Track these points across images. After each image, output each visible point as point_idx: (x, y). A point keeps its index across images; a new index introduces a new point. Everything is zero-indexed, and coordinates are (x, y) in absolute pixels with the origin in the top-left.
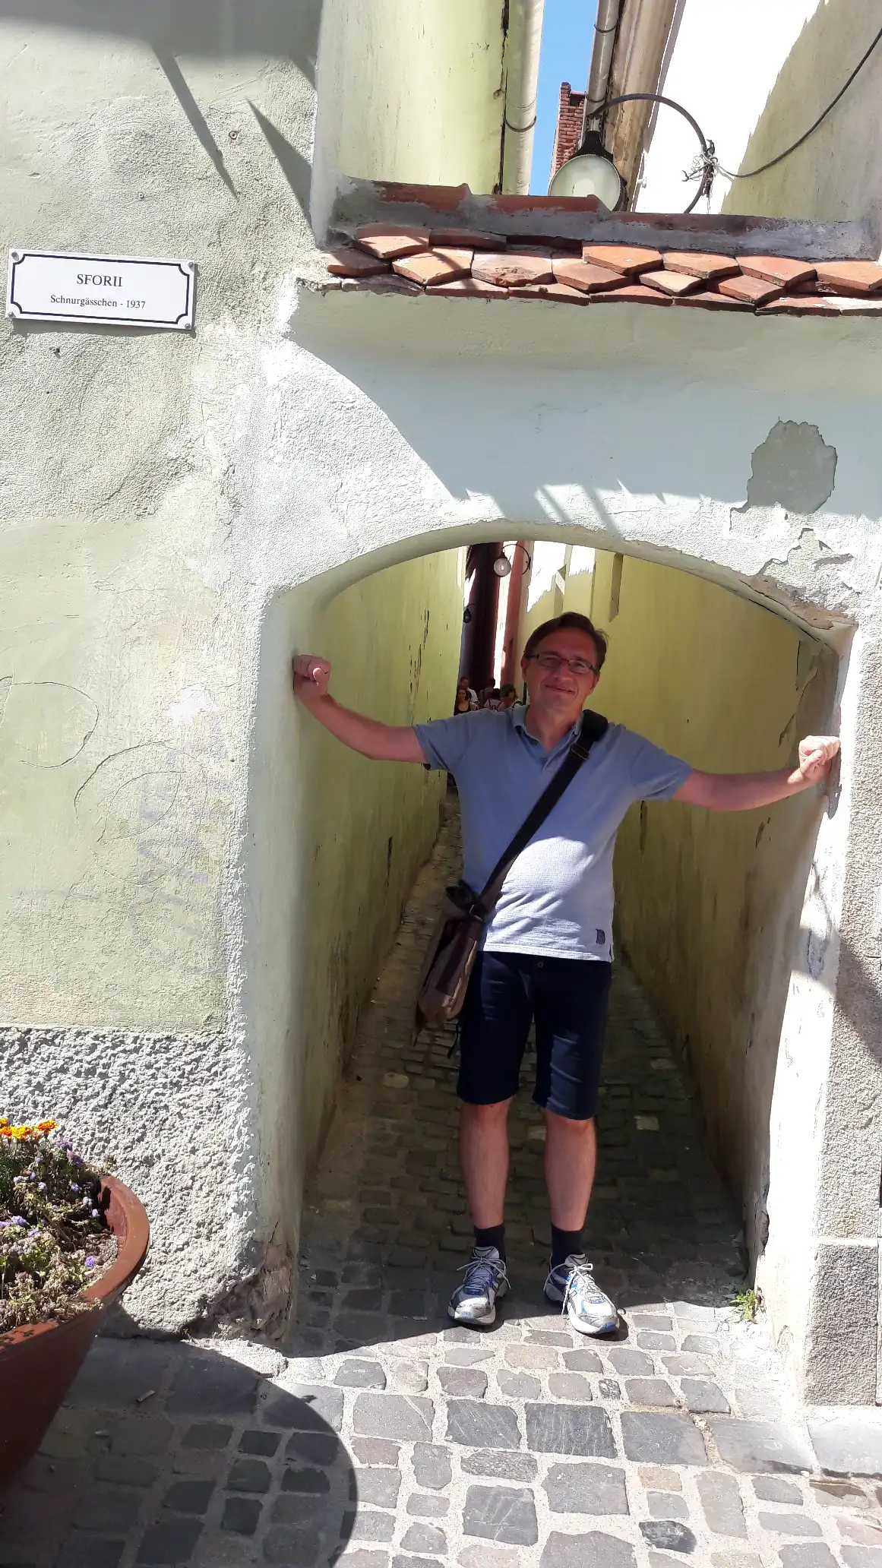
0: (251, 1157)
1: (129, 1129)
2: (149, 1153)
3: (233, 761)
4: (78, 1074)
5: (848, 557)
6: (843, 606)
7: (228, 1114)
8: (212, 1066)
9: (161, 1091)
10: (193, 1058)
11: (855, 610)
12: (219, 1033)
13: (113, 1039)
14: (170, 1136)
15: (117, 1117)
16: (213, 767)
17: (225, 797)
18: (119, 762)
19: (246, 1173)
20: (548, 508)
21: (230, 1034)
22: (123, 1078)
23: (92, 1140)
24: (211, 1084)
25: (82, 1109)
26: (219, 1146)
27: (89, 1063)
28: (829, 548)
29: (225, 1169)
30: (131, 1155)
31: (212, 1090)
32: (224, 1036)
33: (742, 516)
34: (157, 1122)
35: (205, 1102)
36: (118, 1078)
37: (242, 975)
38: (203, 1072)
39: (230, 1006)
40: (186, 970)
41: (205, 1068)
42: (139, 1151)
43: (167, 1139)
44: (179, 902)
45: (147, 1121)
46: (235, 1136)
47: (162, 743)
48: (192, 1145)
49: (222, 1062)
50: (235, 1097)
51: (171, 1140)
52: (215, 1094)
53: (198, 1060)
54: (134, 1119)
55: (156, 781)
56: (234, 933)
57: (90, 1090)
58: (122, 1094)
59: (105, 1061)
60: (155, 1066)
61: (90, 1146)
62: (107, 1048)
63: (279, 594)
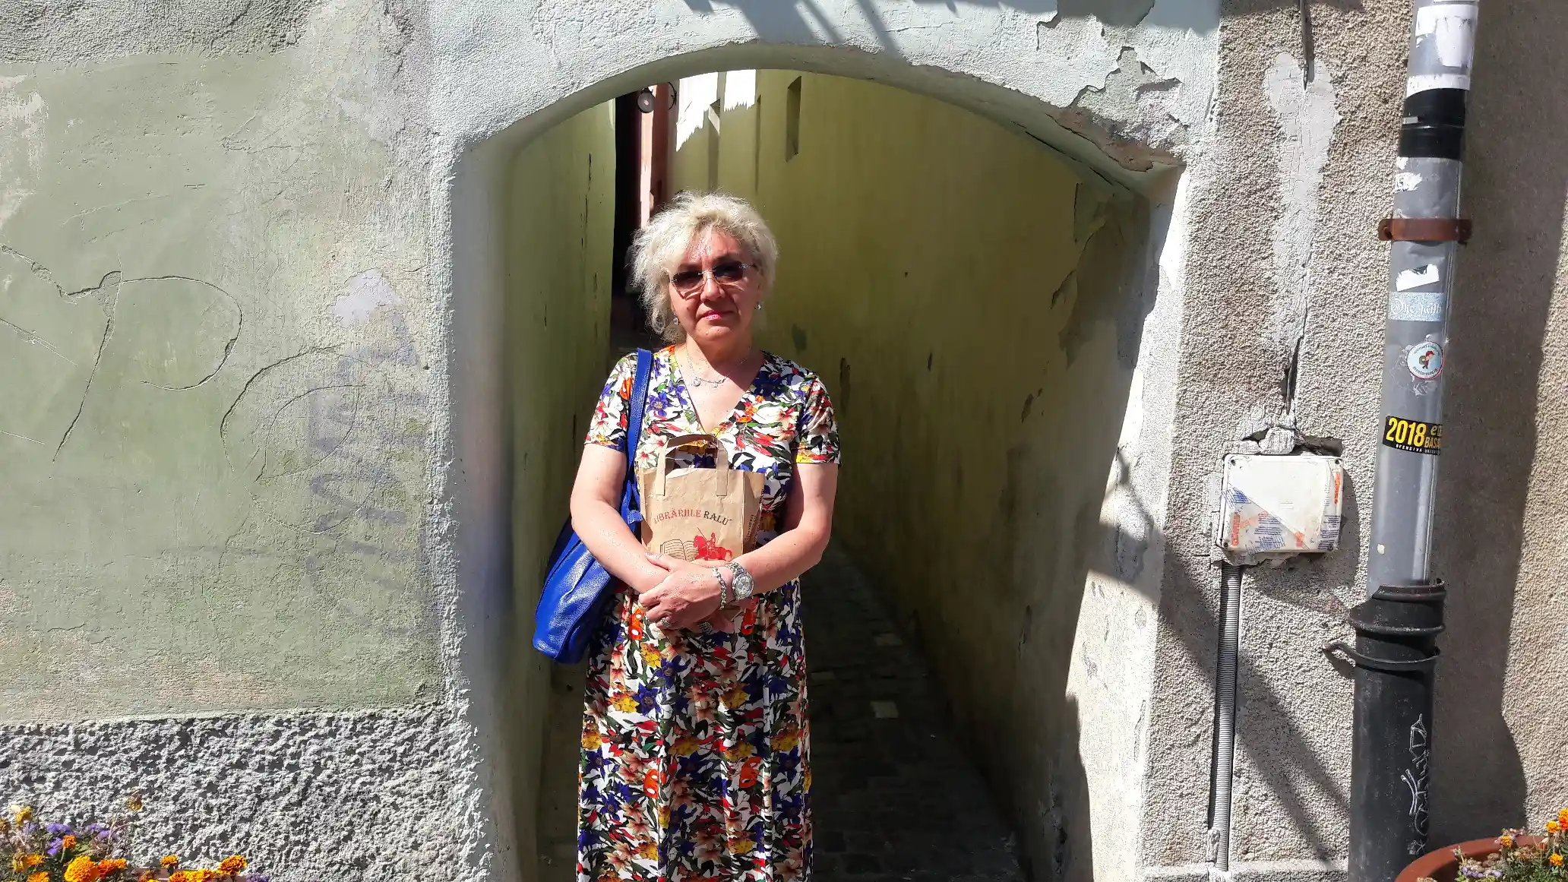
0: (487, 845)
1: (332, 828)
2: (359, 853)
3: (427, 368)
4: (261, 769)
5: (1173, 83)
6: (1169, 143)
7: (455, 799)
8: (430, 744)
9: (368, 779)
10: (406, 737)
11: (1182, 147)
12: (436, 704)
13: (301, 724)
14: (385, 831)
15: (315, 815)
16: (402, 377)
17: (420, 414)
18: (275, 377)
19: (483, 865)
20: (815, 26)
21: (449, 704)
22: (318, 768)
23: (286, 845)
24: (431, 766)
25: (269, 809)
26: (447, 837)
27: (273, 754)
28: (1152, 71)
29: (456, 863)
30: (338, 859)
31: (433, 773)
32: (442, 707)
33: (1050, 32)
34: (366, 817)
35: (426, 787)
36: (312, 769)
37: (460, 633)
38: (421, 752)
39: (448, 670)
40: (388, 632)
41: (422, 747)
42: (347, 852)
43: (381, 835)
44: (371, 550)
45: (354, 816)
46: (466, 823)
47: (330, 349)
48: (412, 839)
49: (442, 739)
50: (463, 779)
51: (387, 836)
52: (436, 777)
53: (411, 739)
54: (337, 816)
55: (328, 398)
56: (445, 582)
57: (278, 785)
58: (319, 787)
59: (292, 750)
60: (357, 751)
61: (284, 852)
62: (294, 734)
63: (470, 148)
